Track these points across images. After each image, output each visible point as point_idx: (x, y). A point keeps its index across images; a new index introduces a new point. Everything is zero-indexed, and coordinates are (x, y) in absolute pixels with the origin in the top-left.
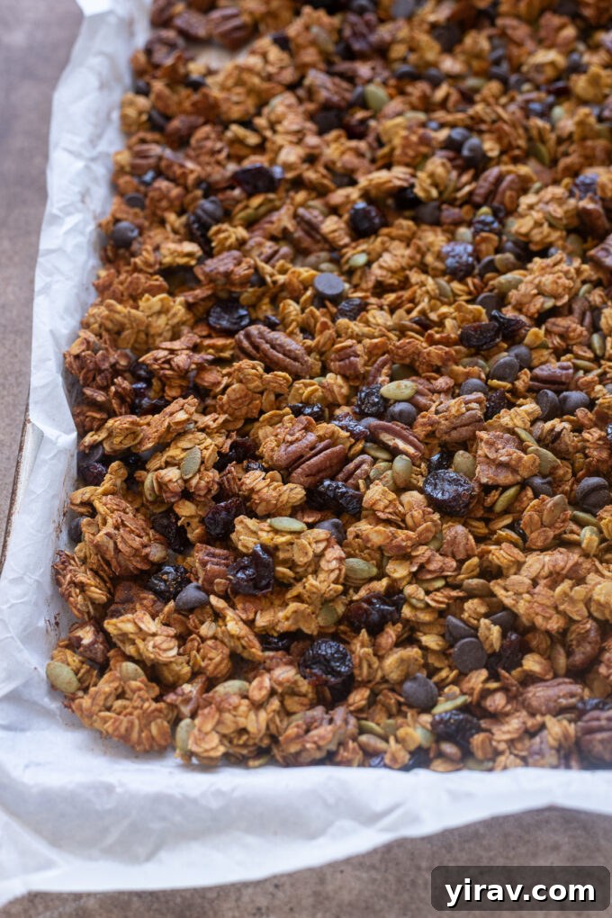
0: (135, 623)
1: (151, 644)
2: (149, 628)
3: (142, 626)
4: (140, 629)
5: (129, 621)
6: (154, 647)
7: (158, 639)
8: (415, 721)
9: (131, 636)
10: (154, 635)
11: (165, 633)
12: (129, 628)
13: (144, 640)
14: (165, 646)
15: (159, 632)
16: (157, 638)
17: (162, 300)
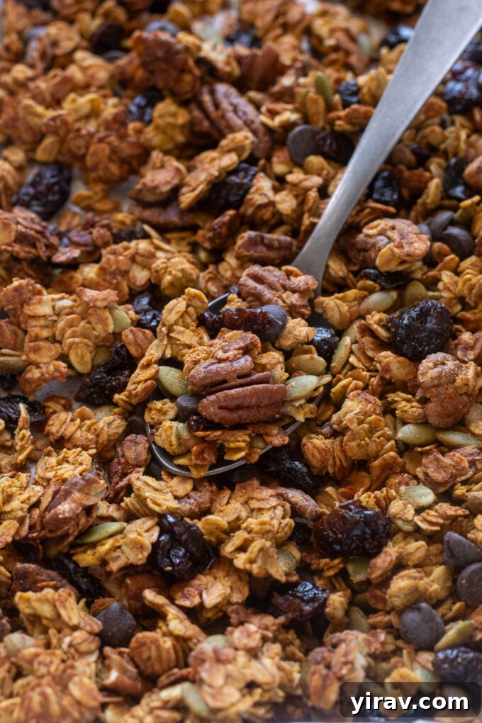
0: (55, 606)
1: (67, 640)
2: (70, 618)
3: (63, 613)
4: (59, 616)
5: (47, 600)
6: (70, 645)
7: (79, 636)
8: (413, 660)
9: (45, 622)
10: (75, 628)
11: (88, 628)
12: (46, 611)
13: (59, 631)
14: (84, 648)
15: (82, 625)
16: (77, 634)
17: (92, 101)
